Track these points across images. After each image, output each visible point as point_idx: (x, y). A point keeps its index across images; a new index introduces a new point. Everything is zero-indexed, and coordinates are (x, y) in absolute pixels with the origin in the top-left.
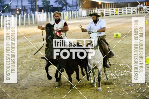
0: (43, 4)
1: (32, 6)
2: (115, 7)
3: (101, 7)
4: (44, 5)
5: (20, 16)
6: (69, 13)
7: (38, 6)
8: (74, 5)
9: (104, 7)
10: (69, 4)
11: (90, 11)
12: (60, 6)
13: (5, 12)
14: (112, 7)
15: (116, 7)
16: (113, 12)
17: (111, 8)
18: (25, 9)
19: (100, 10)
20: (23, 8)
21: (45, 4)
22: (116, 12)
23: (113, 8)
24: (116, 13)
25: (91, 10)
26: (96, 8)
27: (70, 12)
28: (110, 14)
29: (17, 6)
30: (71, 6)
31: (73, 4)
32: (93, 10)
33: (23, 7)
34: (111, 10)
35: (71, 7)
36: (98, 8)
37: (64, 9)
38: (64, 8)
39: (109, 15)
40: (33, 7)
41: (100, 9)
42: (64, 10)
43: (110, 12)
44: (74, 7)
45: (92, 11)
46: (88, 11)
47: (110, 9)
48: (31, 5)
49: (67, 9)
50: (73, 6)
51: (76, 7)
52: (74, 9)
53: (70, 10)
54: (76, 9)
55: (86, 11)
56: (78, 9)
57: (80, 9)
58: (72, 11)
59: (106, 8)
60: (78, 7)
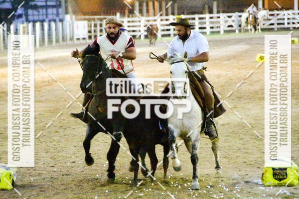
2: (173, 14)
3: (132, 13)
6: (34, 26)
8: (49, 3)
9: (141, 11)
11: (98, 23)
12: (8, 5)
14: (164, 12)
15: (176, 12)
17: (161, 15)
19: (130, 19)
23: (167, 15)
25: (101, 20)
26: (118, 15)
27: (38, 25)
28: (160, 33)
30: (42, 7)
31: (46, 1)
34: (161, 20)
35: (40, 10)
36: (123, 14)
37: (20, 16)
38: (20, 11)
41: (129, 17)
42: (21, 20)
43: (160, 28)
44: (50, 11)
46: (93, 23)
47: (158, 18)
49: (27, 15)
50: (46, 7)
51: (55, 10)
52: (50, 17)
53: (36, 18)
54: (58, 15)
55: (86, 22)
56: (61, 17)
57: (68, 17)
58: (42, 21)
59: (148, 16)
60: (61, 10)
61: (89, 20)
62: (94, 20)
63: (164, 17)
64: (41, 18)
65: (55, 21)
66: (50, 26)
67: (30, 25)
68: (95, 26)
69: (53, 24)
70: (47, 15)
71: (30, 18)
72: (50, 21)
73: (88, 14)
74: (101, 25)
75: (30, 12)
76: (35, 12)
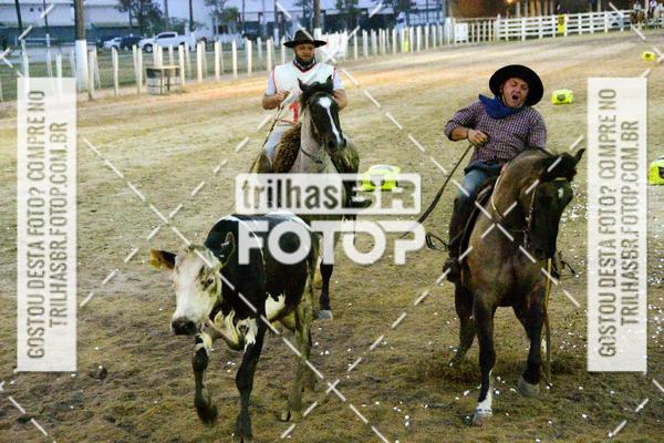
0: (339, 6)
1: (305, 12)
2: (556, 13)
3: (513, 13)
4: (342, 10)
5: (269, 43)
6: (415, 30)
7: (324, 11)
8: (430, 7)
9: (522, 12)
10: (415, 4)
11: (479, 25)
12: (389, 11)
13: (227, 32)
14: (546, 12)
15: (559, 11)
16: (549, 27)
17: (543, 14)
18: (284, 20)
19: (511, 20)
20: (280, 20)
21: (344, 6)
22: (559, 26)
23: (549, 14)
24: (559, 32)
25: (481, 22)
26: (499, 16)
27: (419, 29)
28: (541, 34)
29: (260, 14)
30: (424, 11)
31: (427, 5)
32: (487, 21)
33: (280, 16)
34: (543, 20)
35: (421, 14)
36: (503, 16)
37: (401, 21)
39: (537, 37)
40: (307, 15)
41: (509, 17)
43: (541, 28)
44: (430, 14)
45: (485, 24)
46: (473, 25)
47: (540, 18)
48: (301, 8)
49: (408, 20)
50: (427, 11)
51: (435, 14)
52: (431, 21)
53: (417, 22)
54: (438, 18)
55: (466, 25)
56: (441, 20)
57: (448, 20)
58: (423, 26)
59: (529, 16)
60: (441, 14)
61: (469, 22)
62: (475, 22)
63: (546, 17)
64: (422, 22)
65: (435, 24)
66: (430, 29)
67: (412, 29)
68: (476, 28)
69: (434, 28)
70: (428, 18)
71: (412, 22)
72: (430, 25)
73: (468, 16)
74: (481, 27)
75: (412, 16)
76: (416, 16)
